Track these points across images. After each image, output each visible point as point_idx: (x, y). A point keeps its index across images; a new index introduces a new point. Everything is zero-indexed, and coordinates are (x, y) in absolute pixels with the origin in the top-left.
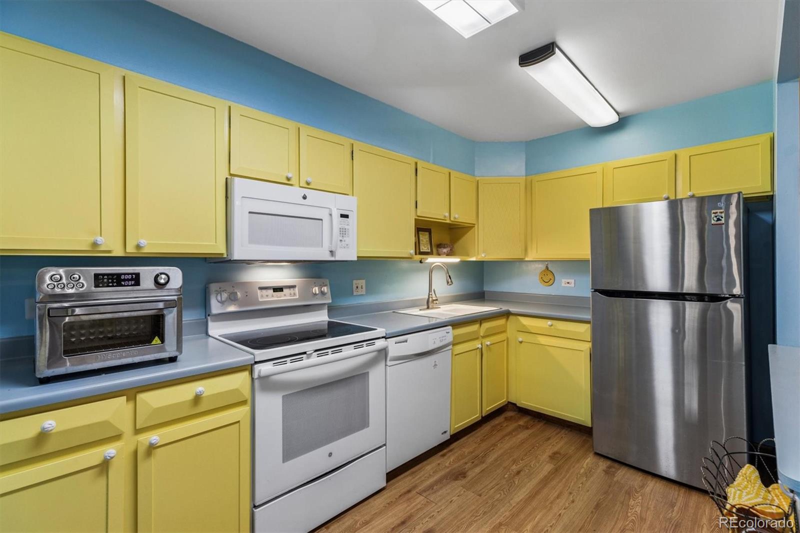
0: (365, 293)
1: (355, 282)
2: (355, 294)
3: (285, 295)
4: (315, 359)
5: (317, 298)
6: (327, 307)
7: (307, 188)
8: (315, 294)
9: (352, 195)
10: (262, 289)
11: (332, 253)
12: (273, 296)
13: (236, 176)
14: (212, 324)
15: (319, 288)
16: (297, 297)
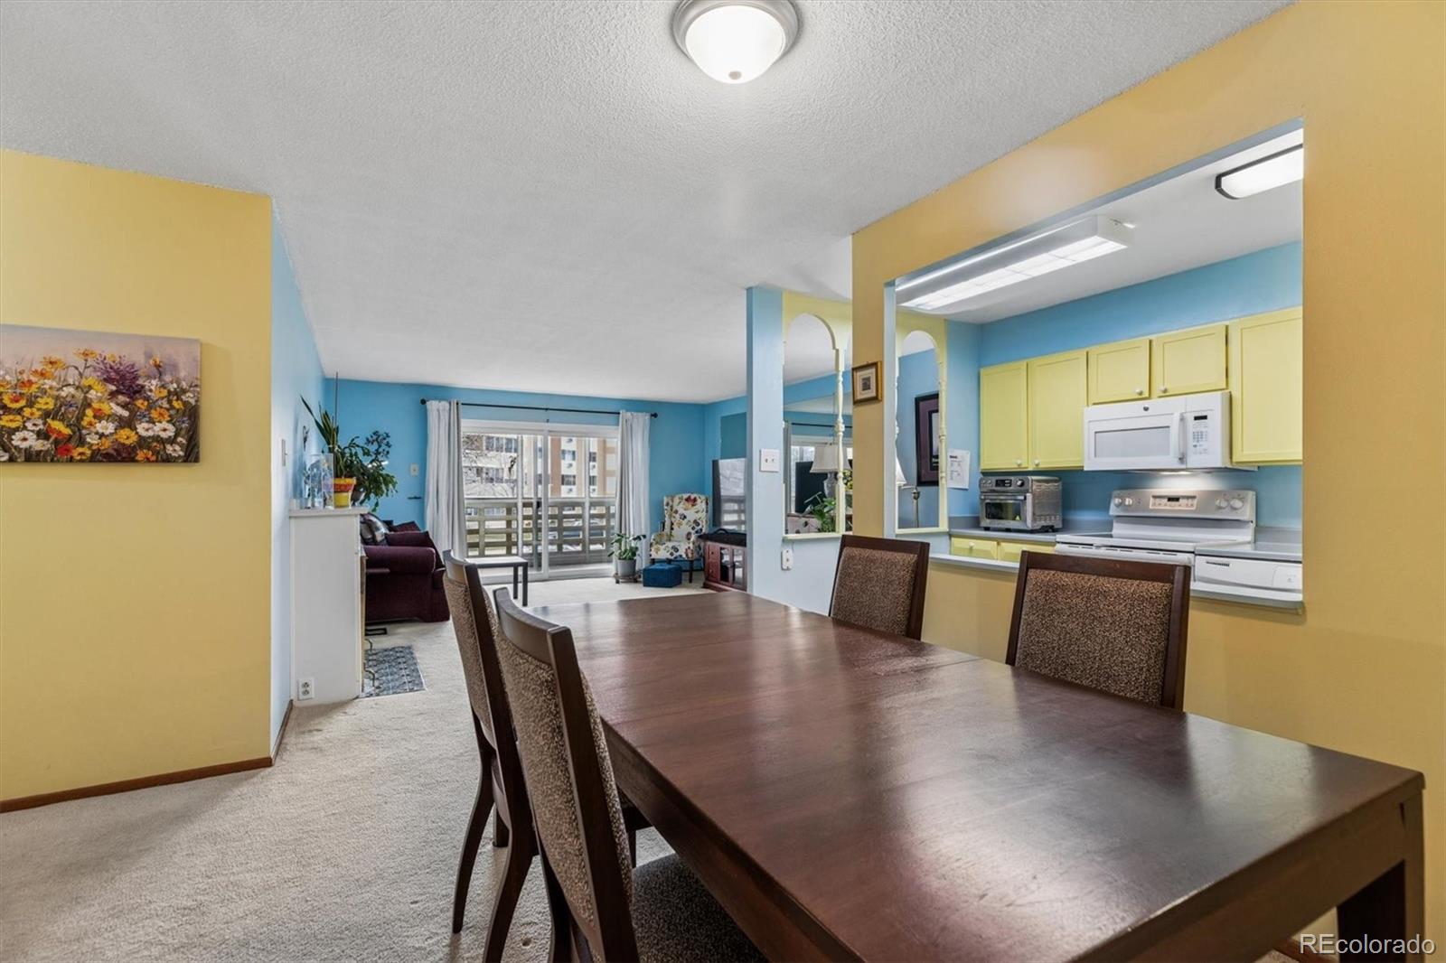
3: (1180, 505)
5: (1224, 512)
6: (1253, 526)
7: (1160, 397)
8: (1220, 508)
9: (1227, 389)
10: (1155, 497)
11: (1182, 459)
12: (1166, 505)
13: (1094, 404)
14: (1115, 525)
15: (1227, 501)
16: (1194, 508)
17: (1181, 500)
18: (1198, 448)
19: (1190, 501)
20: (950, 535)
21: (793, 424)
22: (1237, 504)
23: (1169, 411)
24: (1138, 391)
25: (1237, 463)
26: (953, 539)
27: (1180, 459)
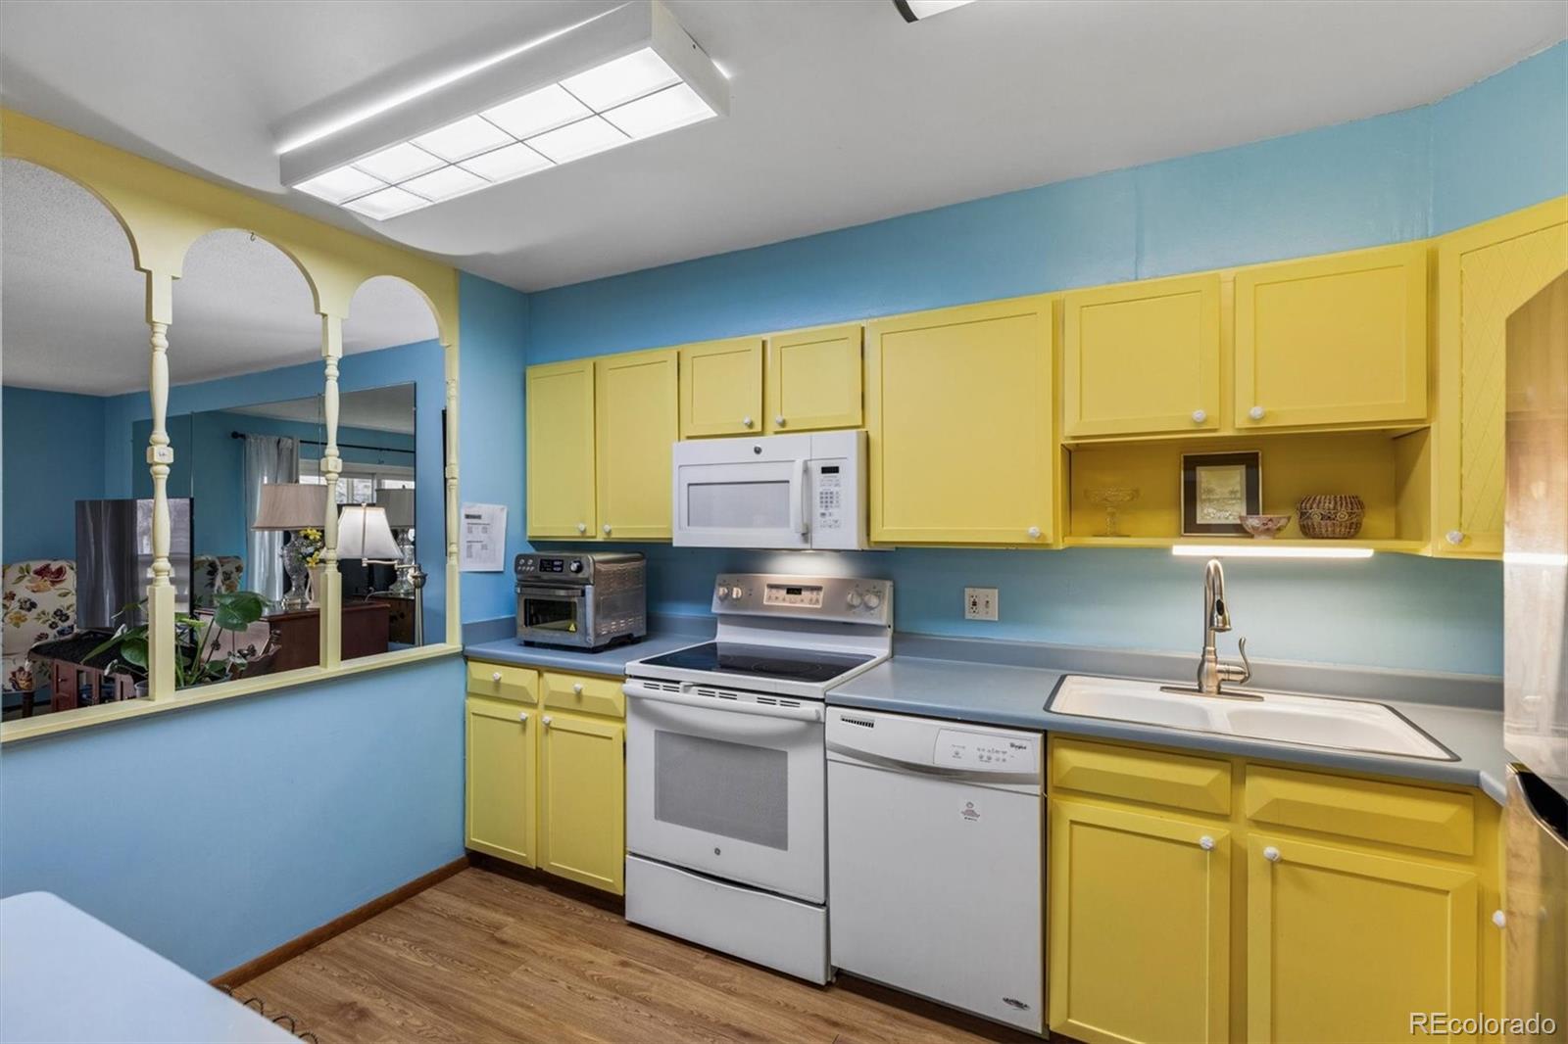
0: (997, 619)
1: (968, 591)
2: (969, 616)
3: (802, 601)
4: (693, 696)
5: (854, 613)
6: (890, 632)
7: (777, 433)
8: (851, 607)
9: (863, 426)
10: (771, 587)
11: (806, 536)
12: (784, 600)
13: (689, 438)
14: (720, 627)
15: (860, 595)
16: (819, 606)
17: (803, 593)
18: (827, 518)
19: (814, 595)
20: (466, 657)
21: (301, 442)
22: (873, 601)
23: (788, 456)
24: (747, 420)
25: (876, 543)
26: (470, 664)
27: (803, 534)
